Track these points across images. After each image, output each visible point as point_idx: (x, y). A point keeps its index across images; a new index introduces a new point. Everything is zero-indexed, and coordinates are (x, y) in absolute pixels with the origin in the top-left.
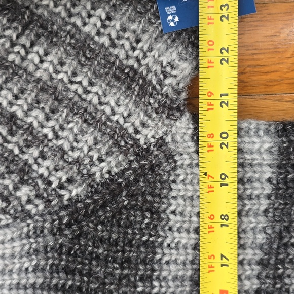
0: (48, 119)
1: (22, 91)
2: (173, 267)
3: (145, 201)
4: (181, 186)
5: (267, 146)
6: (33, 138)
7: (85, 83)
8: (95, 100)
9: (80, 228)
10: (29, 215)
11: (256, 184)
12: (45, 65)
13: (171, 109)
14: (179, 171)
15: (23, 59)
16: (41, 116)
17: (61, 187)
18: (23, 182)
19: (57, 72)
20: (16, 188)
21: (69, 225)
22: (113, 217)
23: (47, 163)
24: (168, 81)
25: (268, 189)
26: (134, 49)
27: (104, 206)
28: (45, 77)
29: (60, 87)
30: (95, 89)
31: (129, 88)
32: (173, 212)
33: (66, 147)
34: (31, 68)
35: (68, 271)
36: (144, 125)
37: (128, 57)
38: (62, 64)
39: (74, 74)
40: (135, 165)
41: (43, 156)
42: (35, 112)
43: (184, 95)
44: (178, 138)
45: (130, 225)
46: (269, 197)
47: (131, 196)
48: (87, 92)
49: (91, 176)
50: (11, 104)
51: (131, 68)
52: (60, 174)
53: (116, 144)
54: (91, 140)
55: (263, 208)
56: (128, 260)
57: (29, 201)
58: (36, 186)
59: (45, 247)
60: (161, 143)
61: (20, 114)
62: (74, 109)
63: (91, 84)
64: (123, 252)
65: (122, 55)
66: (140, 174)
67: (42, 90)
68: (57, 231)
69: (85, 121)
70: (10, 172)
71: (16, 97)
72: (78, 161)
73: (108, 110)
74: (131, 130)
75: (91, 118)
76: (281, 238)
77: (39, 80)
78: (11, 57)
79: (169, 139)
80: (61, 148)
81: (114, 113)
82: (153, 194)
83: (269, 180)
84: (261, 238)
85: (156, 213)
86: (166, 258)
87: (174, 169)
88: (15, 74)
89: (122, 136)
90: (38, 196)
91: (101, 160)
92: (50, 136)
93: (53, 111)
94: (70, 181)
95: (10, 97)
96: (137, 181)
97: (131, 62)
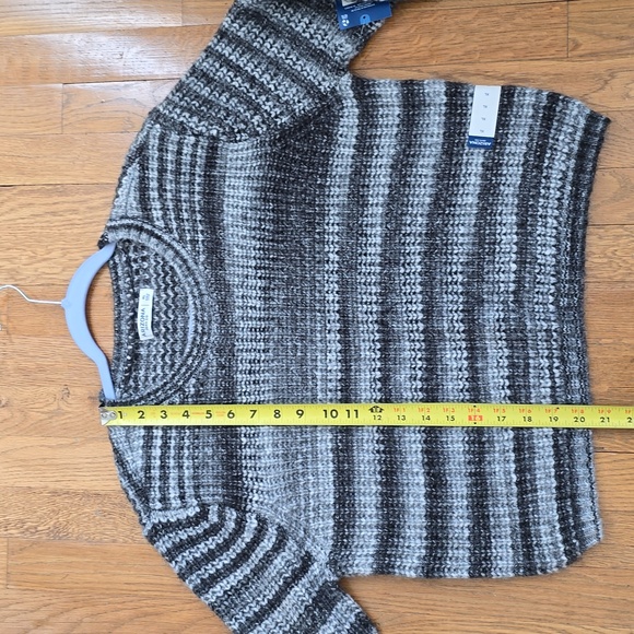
0: (272, 80)
1: (259, 63)
2: (339, 169)
3: (324, 128)
4: (346, 119)
5: (395, 93)
6: (264, 90)
7: (294, 59)
8: (299, 69)
9: (286, 143)
10: (257, 134)
11: (390, 118)
12: (273, 49)
13: (338, 69)
14: (345, 110)
15: (261, 46)
16: (269, 78)
17: (276, 117)
18: (256, 114)
19: (279, 53)
20: (252, 118)
21: (279, 140)
22: (305, 137)
23: (270, 103)
24: (338, 53)
25: (397, 121)
26: (323, 39)
27: (300, 131)
28: (273, 56)
29: (280, 61)
30: (300, 62)
31: (318, 61)
32: (341, 136)
33: (281, 95)
34: (265, 51)
35: (278, 169)
36: (324, 80)
37: (320, 44)
38: (282, 48)
39: (289, 54)
40: (319, 105)
41: (268, 100)
42: (265, 76)
43: (347, 63)
44: (343, 88)
45: (315, 143)
46: (398, 126)
47: (316, 124)
48: (295, 64)
49: (293, 110)
50: (252, 71)
51: (321, 50)
52: (276, 109)
53: (309, 93)
54: (295, 91)
55: (394, 133)
56: (313, 164)
57: (258, 126)
58: (262, 116)
59: (266, 154)
60: (333, 91)
61: (257, 76)
62: (287, 74)
63: (298, 60)
64: (310, 159)
65: (316, 44)
66: (321, 111)
67: (270, 63)
68: (273, 143)
69: (293, 81)
70: (249, 110)
71: (256, 67)
72: (287, 102)
73: (305, 74)
74: (317, 84)
75: (296, 78)
76: (405, 151)
77: (269, 57)
78: (255, 44)
79: (337, 88)
80: (278, 95)
81: (308, 75)
82: (329, 124)
83: (398, 116)
84: (392, 151)
85: (330, 135)
86: (335, 164)
87: (342, 108)
88: (256, 54)
89: (312, 88)
90: (263, 122)
91: (299, 102)
92: (273, 89)
93: (276, 75)
94: (282, 113)
95: (253, 67)
96: (319, 115)
97: (321, 47)
